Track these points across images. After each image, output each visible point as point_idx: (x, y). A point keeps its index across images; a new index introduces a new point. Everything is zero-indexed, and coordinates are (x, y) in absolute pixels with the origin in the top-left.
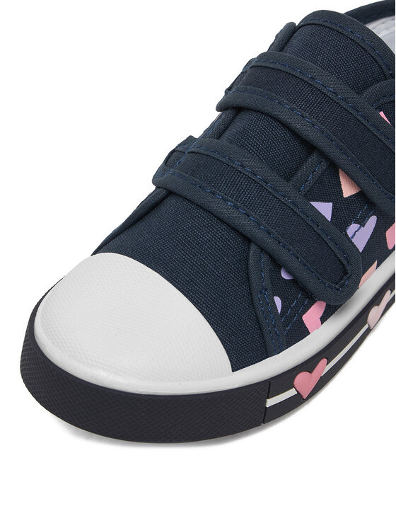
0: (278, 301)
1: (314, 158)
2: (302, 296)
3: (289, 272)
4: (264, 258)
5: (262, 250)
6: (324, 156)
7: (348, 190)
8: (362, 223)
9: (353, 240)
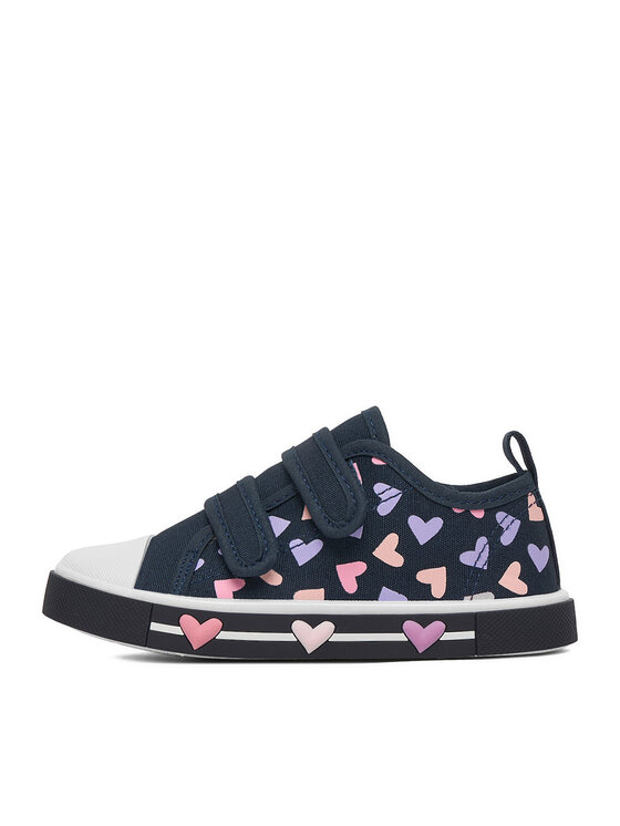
0: (201, 562)
8: (306, 541)
9: (293, 551)
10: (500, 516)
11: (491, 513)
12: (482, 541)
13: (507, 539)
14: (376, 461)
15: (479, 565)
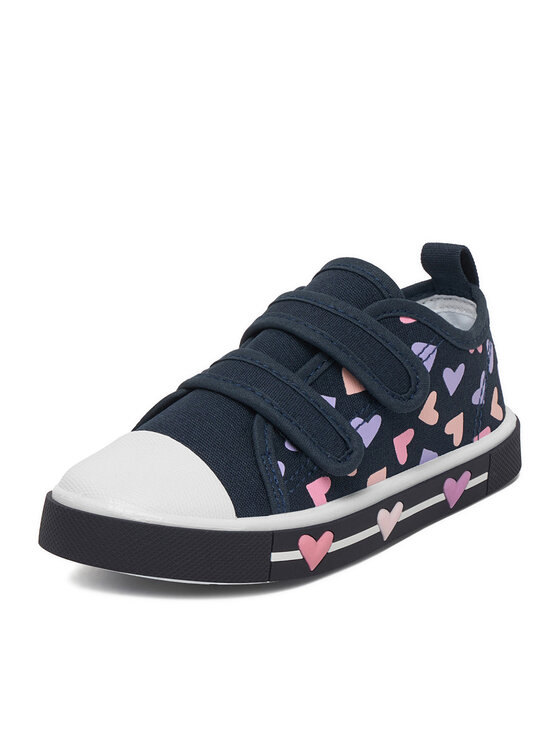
0: (282, 466)
1: (317, 358)
2: (306, 468)
3: (292, 443)
4: (269, 428)
5: (267, 420)
6: (329, 358)
7: (351, 389)
8: (367, 419)
9: (358, 431)
10: (487, 344)
12: (483, 377)
13: (491, 365)
14: (405, 320)
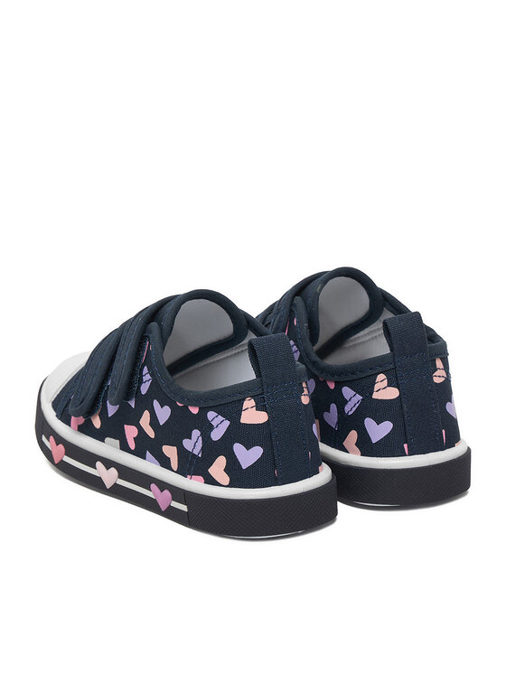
10: (211, 415)
11: (203, 411)
12: (196, 433)
13: (216, 435)
15: (196, 452)
